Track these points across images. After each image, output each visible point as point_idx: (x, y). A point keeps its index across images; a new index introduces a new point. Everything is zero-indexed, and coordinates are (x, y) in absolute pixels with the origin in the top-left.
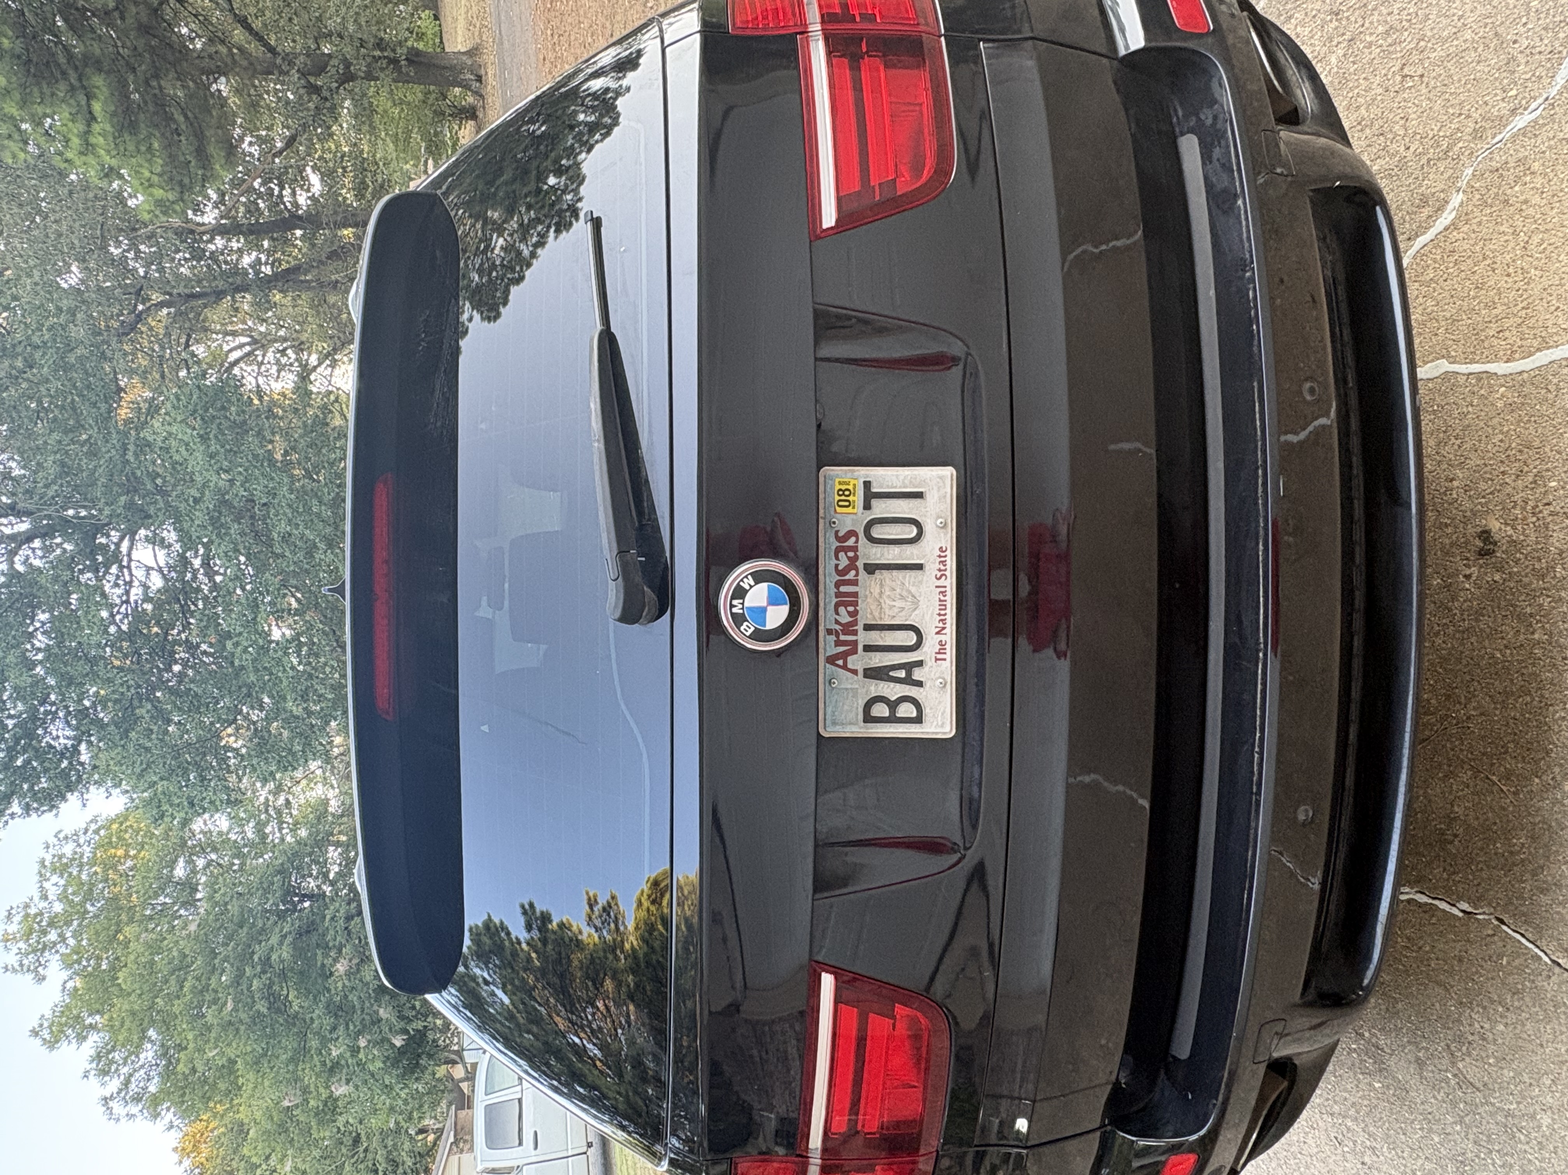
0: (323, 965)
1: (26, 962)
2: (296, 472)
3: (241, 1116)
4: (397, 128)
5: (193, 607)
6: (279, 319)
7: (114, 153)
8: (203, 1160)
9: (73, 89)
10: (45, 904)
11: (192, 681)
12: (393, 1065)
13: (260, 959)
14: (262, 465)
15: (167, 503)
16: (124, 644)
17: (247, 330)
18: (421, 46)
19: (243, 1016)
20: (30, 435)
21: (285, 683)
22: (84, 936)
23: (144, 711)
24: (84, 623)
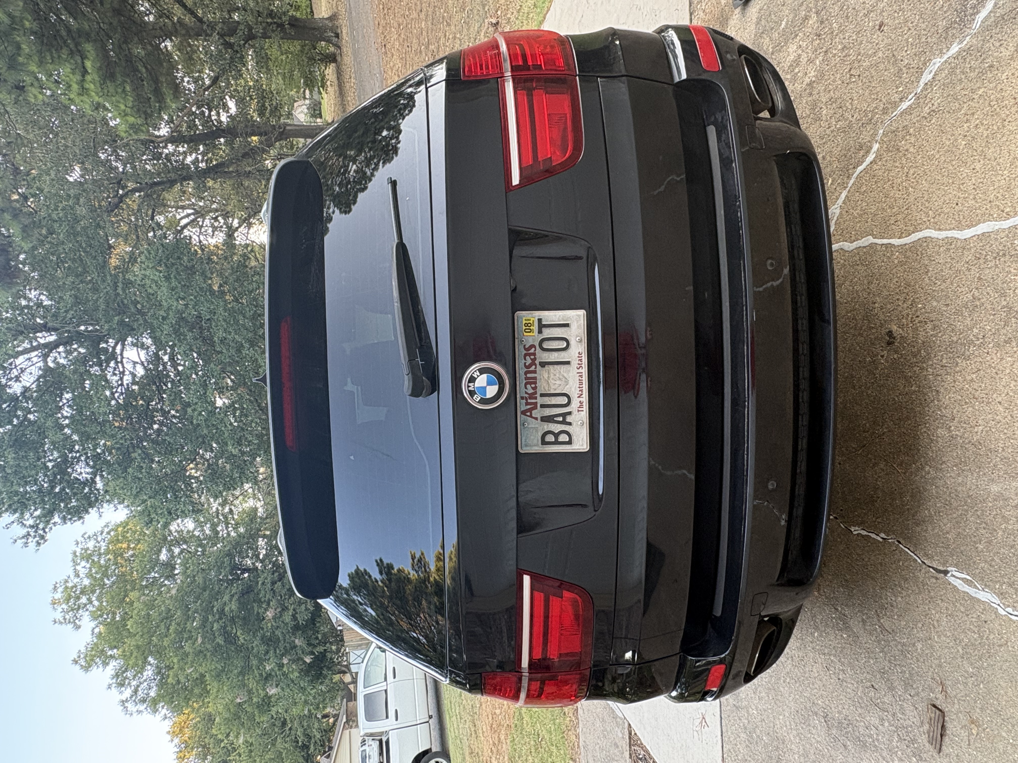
0: (258, 613)
1: (67, 617)
2: (227, 297)
3: (210, 709)
4: (284, 69)
5: (164, 387)
6: (212, 198)
7: (101, 94)
8: (187, 738)
9: (72, 53)
10: (78, 580)
11: (167, 435)
12: (305, 674)
13: (217, 610)
14: (205, 294)
15: (145, 320)
16: (121, 412)
17: (191, 205)
18: (298, 15)
19: (209, 646)
20: (53, 278)
21: (226, 434)
22: (104, 600)
23: (136, 454)
24: (95, 399)
